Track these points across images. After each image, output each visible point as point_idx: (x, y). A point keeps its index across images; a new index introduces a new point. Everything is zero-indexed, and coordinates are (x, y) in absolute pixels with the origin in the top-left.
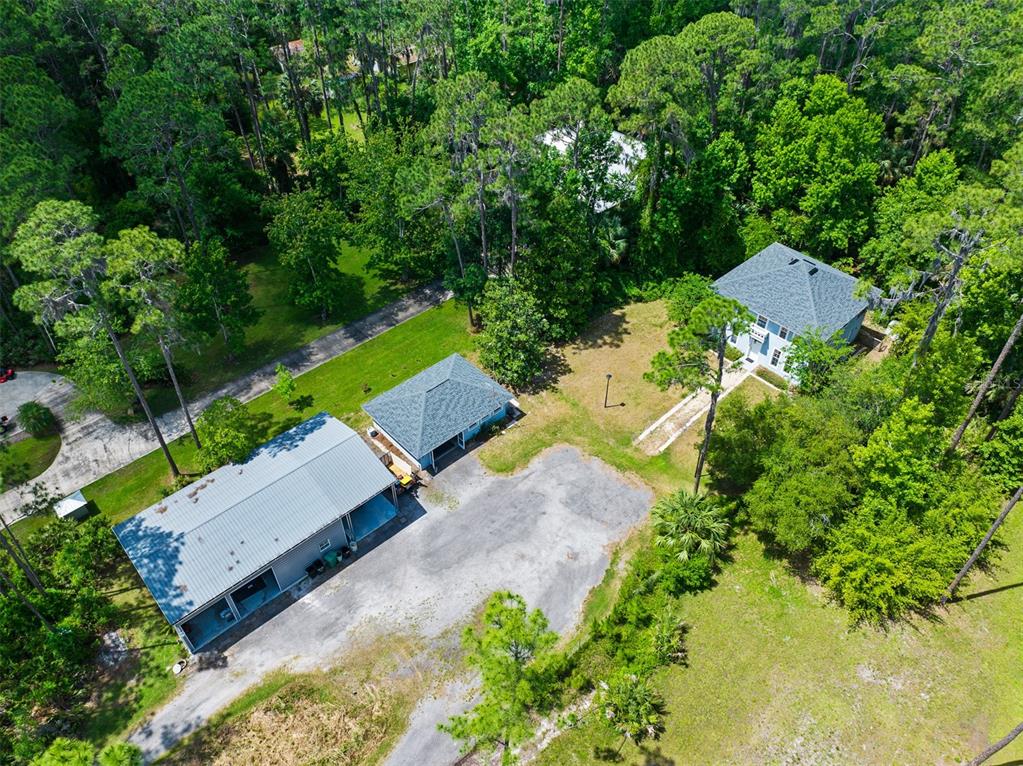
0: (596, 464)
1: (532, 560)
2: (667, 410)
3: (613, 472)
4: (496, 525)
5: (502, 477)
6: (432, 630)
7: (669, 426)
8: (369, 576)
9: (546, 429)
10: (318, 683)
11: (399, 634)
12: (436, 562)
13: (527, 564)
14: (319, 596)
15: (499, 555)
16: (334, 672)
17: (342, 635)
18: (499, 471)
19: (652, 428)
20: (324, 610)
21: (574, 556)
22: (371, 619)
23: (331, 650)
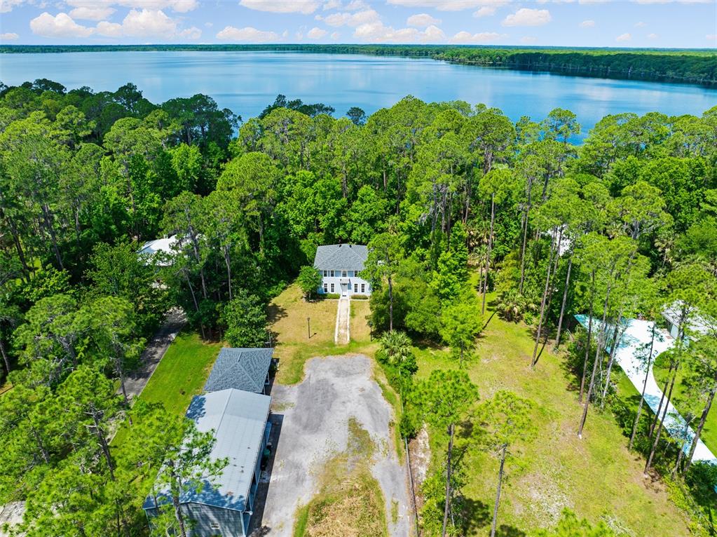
0: (330, 357)
1: (349, 401)
2: (335, 327)
3: (343, 357)
4: (320, 400)
5: (299, 384)
6: (342, 448)
7: (342, 331)
8: (290, 451)
9: (295, 358)
10: (322, 499)
11: (331, 459)
12: (313, 426)
13: (348, 403)
14: (277, 473)
15: (334, 408)
16: (323, 491)
17: (308, 477)
18: (295, 383)
19: (336, 335)
20: (287, 476)
21: (363, 390)
22: (313, 464)
23: (311, 485)
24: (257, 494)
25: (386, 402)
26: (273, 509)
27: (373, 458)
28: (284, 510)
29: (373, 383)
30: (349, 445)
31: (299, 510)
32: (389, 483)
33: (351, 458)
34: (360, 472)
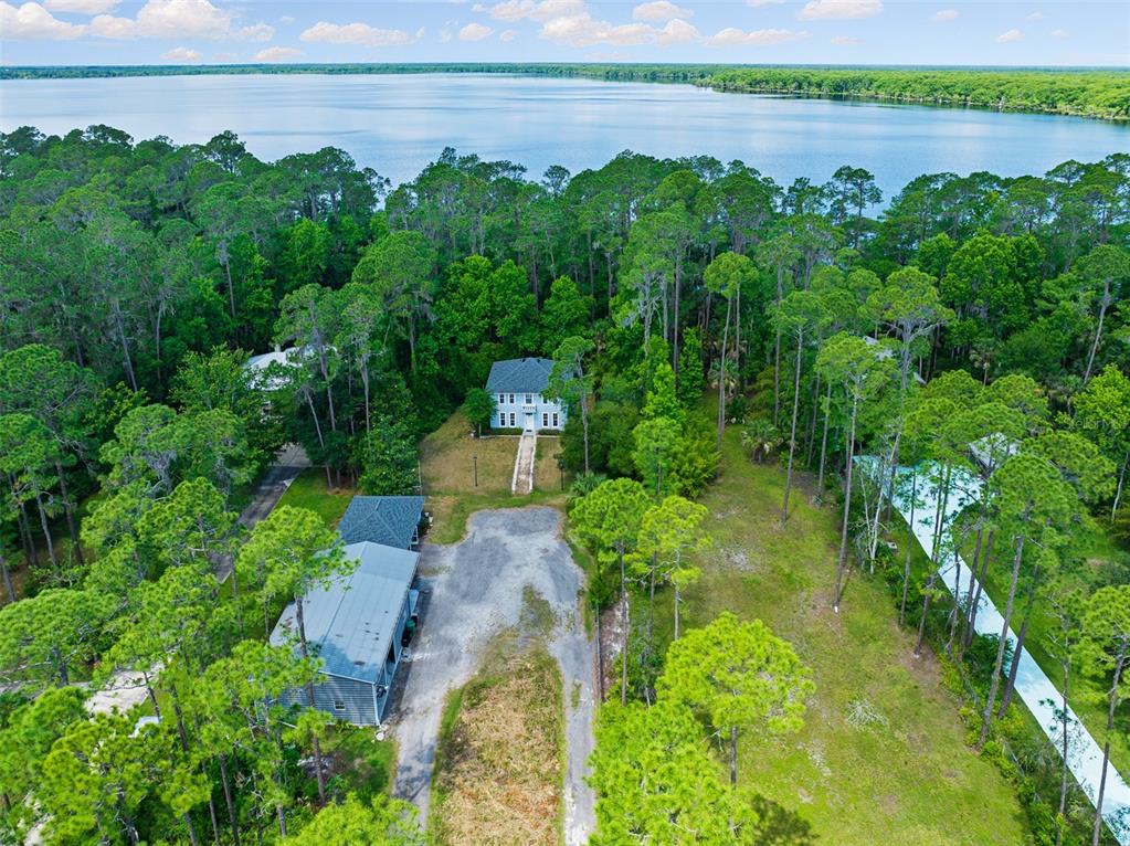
0: (504, 510)
1: (526, 565)
2: (513, 471)
3: (521, 510)
4: (486, 563)
5: (459, 543)
6: (513, 621)
7: (523, 477)
8: (441, 625)
9: (455, 511)
10: (482, 680)
11: (497, 634)
12: (475, 595)
13: (525, 568)
14: (424, 650)
15: (504, 573)
16: (483, 671)
17: (464, 656)
18: (453, 542)
19: (515, 481)
20: (437, 654)
21: (546, 551)
22: (472, 640)
23: (467, 665)
24: (396, 675)
25: (576, 566)
26: (416, 692)
27: (553, 633)
28: (430, 693)
29: (561, 544)
30: (521, 618)
31: (451, 693)
32: (571, 662)
33: (523, 634)
34: (534, 650)
